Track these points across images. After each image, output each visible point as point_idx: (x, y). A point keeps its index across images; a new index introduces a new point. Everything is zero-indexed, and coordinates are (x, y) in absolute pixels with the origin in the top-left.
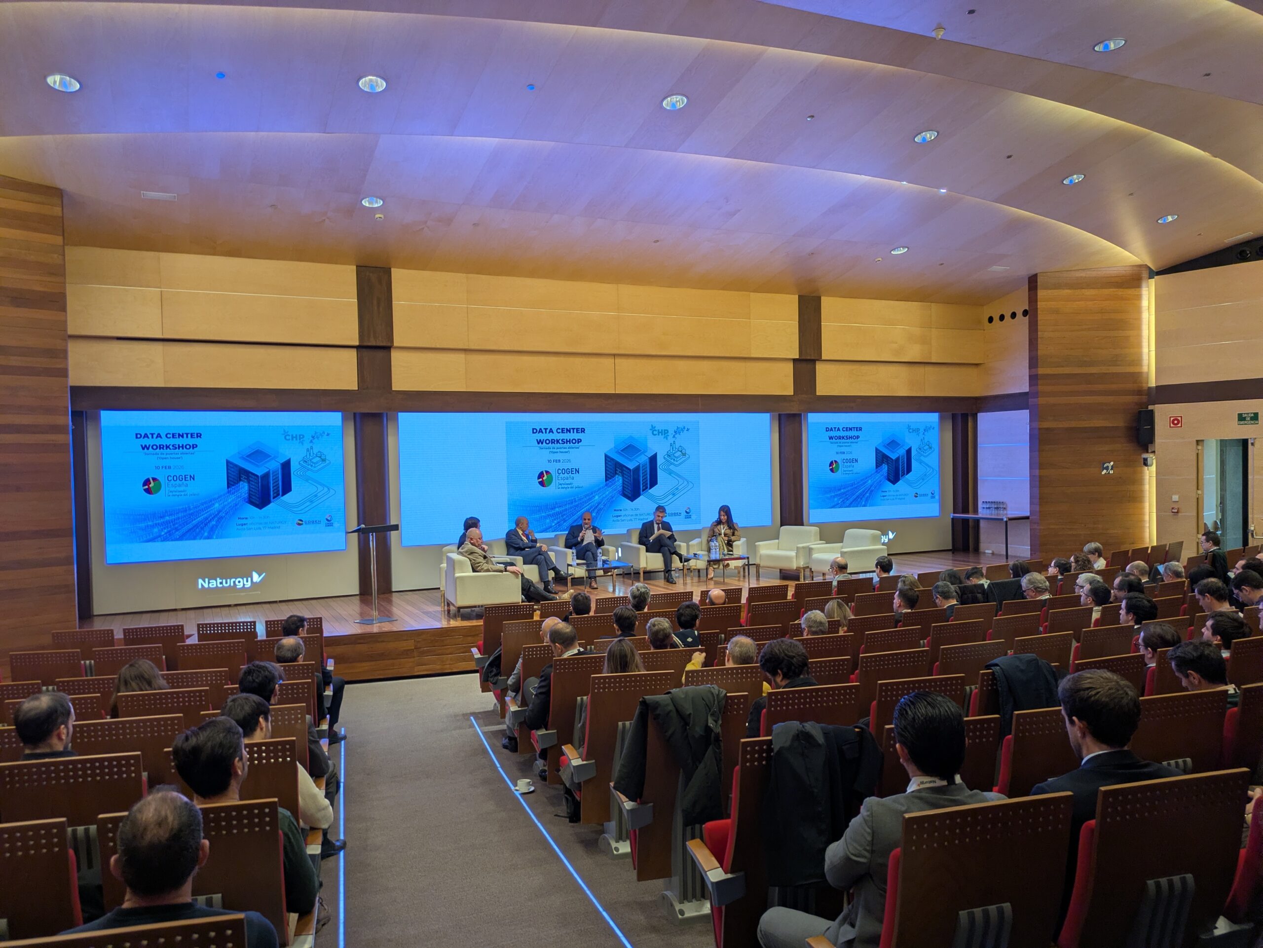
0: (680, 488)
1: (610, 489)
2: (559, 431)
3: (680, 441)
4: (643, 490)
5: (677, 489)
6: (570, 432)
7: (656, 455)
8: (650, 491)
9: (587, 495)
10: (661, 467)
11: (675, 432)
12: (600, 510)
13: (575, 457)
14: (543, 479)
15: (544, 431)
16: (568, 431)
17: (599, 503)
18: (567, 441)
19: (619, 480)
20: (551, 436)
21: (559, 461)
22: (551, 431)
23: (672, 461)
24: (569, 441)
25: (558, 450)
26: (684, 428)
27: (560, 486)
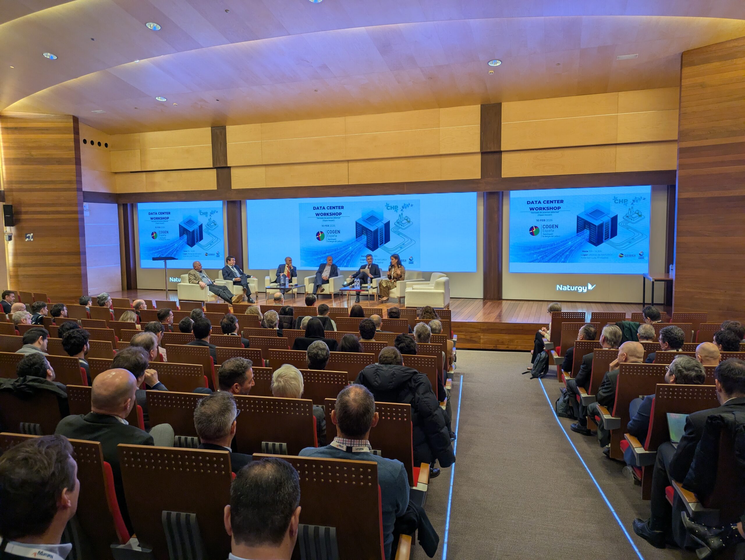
0: (406, 244)
1: (359, 243)
2: (328, 208)
3: (407, 213)
4: (380, 245)
5: (403, 244)
6: (335, 208)
7: (389, 222)
8: (385, 245)
9: (345, 246)
10: (392, 230)
11: (403, 207)
12: (352, 256)
13: (337, 223)
14: (319, 236)
15: (320, 208)
16: (334, 208)
17: (352, 251)
18: (333, 214)
19: (364, 238)
20: (323, 211)
21: (328, 226)
22: (324, 208)
23: (400, 226)
24: (334, 214)
25: (328, 219)
26: (409, 204)
27: (329, 241)
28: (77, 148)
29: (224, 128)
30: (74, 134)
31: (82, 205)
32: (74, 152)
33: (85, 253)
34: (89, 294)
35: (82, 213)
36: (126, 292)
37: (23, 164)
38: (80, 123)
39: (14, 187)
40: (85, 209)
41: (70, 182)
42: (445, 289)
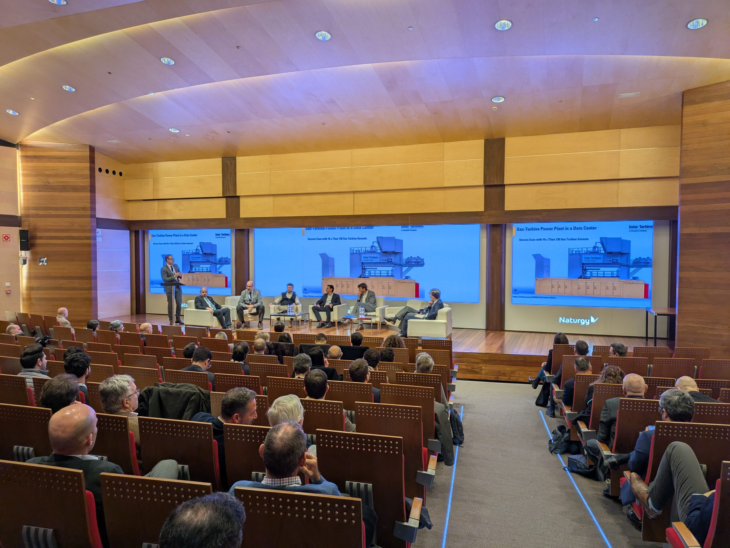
28: (92, 176)
29: (234, 159)
30: (90, 162)
31: (95, 231)
32: (89, 180)
33: (96, 278)
34: (99, 318)
35: (95, 238)
36: (135, 316)
37: (40, 191)
38: (96, 152)
39: (30, 213)
40: (97, 234)
41: (84, 209)
42: (447, 320)
